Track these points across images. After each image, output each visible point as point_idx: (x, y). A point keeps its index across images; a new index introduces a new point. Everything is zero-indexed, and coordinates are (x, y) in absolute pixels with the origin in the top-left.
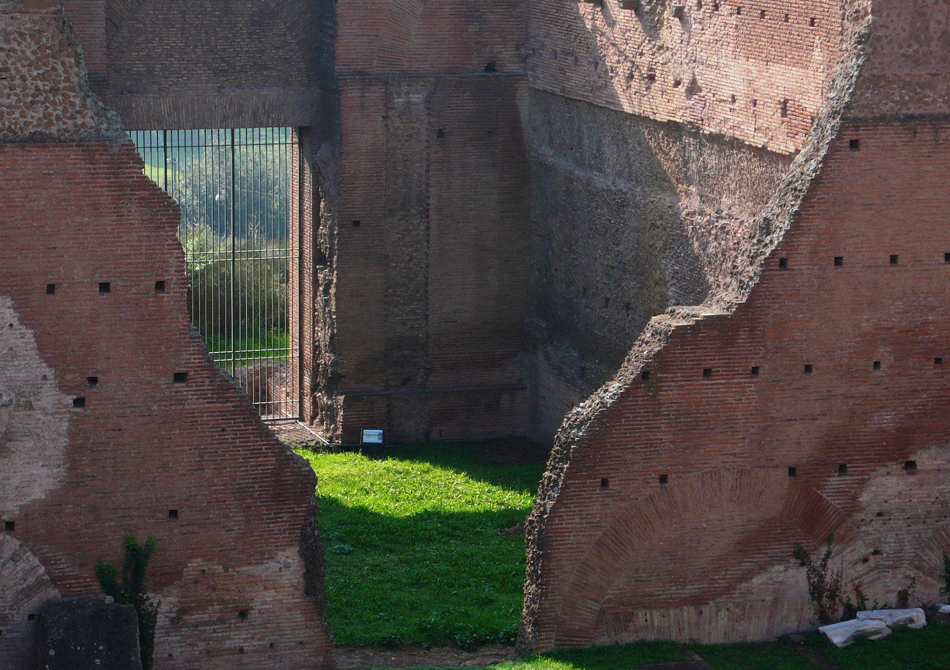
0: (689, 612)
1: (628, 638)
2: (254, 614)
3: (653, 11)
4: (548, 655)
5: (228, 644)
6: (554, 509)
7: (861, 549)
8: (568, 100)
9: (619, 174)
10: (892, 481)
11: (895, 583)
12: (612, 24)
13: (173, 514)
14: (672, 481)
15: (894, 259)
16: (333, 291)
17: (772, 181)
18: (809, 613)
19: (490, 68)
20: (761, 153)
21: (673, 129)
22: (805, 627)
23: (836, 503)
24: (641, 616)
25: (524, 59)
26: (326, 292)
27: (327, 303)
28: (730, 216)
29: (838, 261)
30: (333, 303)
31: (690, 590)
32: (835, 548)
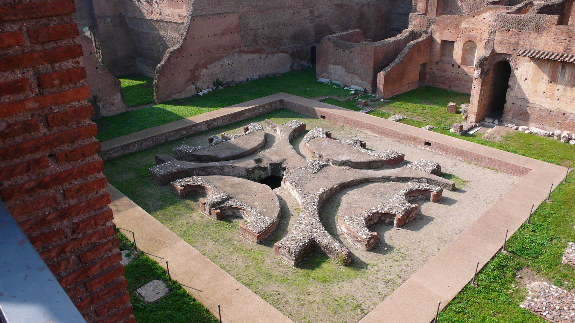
0: (179, 94)
1: (171, 99)
2: (115, 104)
3: (151, 2)
4: (160, 104)
5: (112, 109)
6: (157, 81)
7: (201, 81)
8: (135, 18)
9: (147, 29)
10: (204, 70)
11: (206, 85)
12: (143, 5)
13: (99, 90)
14: (174, 75)
15: (201, 37)
16: (101, 53)
17: (177, 27)
18: (196, 92)
19: (120, 14)
20: (175, 23)
21: (157, 21)
22: (195, 94)
23: (197, 75)
24: (172, 96)
25: (126, 12)
26: (99, 53)
27: (100, 55)
28: (170, 34)
29: (194, 38)
30: (101, 55)
31: (179, 91)
32: (198, 81)
